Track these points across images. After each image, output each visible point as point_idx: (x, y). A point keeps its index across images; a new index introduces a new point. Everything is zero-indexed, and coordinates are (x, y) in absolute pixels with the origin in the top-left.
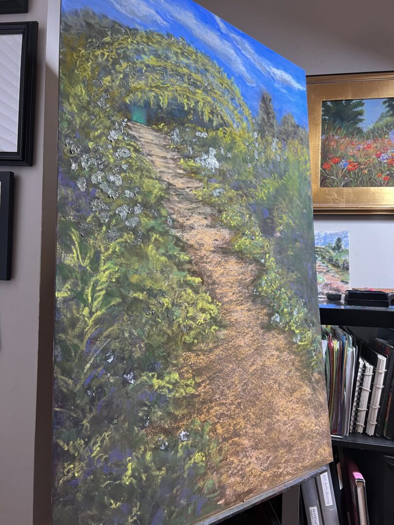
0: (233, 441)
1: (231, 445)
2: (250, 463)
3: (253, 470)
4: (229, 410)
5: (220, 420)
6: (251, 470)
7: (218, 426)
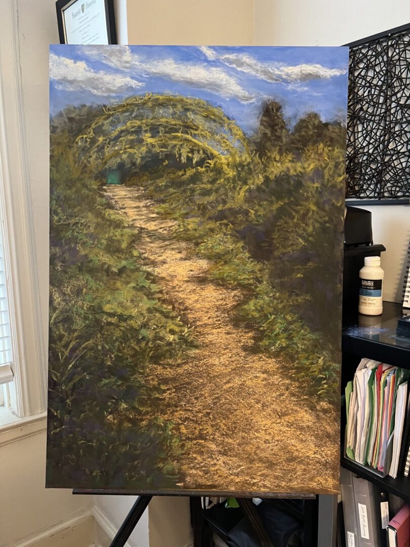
0: (198, 442)
1: (195, 444)
2: (215, 464)
3: (218, 471)
4: (196, 416)
5: (185, 422)
6: (217, 470)
7: (182, 427)
